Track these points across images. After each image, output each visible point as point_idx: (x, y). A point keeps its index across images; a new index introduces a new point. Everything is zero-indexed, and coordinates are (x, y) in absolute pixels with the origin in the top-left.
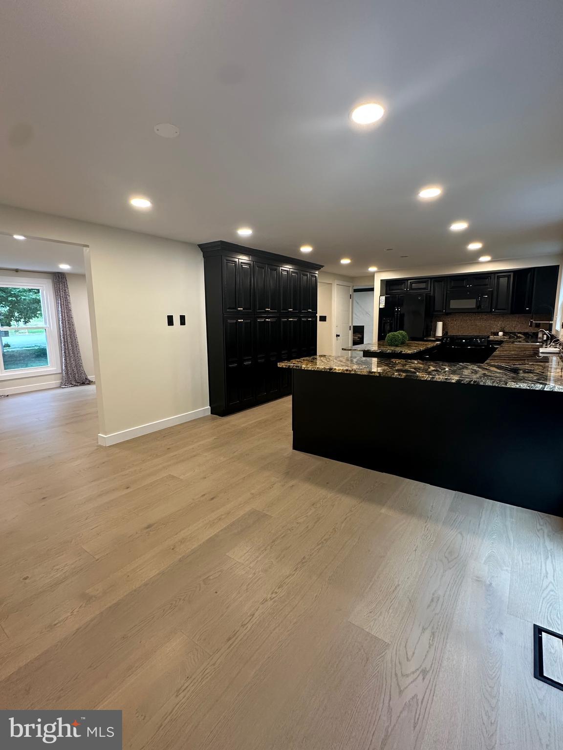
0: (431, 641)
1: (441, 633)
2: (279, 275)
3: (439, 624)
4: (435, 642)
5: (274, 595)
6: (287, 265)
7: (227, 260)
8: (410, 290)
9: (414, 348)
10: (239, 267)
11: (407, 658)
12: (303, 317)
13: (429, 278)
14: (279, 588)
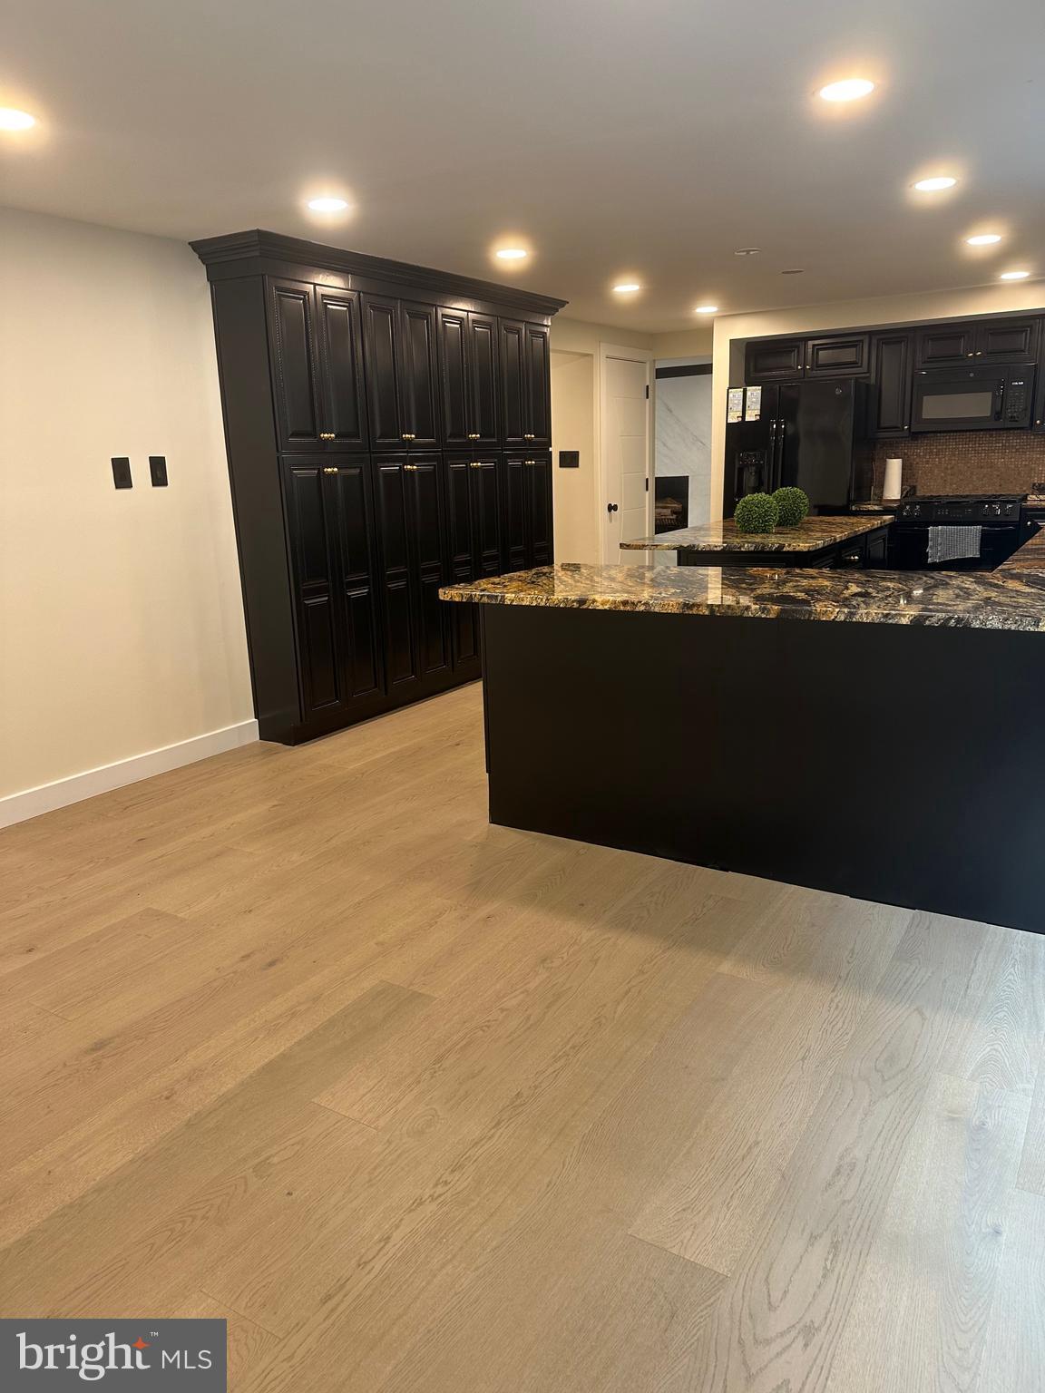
0: (828, 1263)
1: (855, 1243)
2: (437, 333)
3: (851, 1223)
4: (839, 1264)
5: (440, 1190)
6: (457, 301)
7: (278, 289)
8: (811, 369)
9: (819, 535)
10: (316, 310)
11: (770, 1303)
12: (509, 456)
13: (865, 333)
14: (453, 1171)
